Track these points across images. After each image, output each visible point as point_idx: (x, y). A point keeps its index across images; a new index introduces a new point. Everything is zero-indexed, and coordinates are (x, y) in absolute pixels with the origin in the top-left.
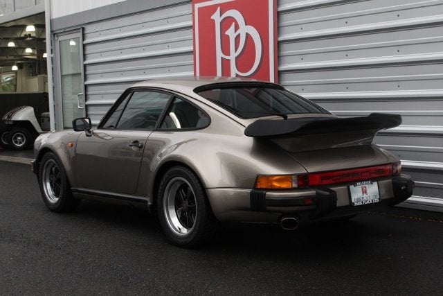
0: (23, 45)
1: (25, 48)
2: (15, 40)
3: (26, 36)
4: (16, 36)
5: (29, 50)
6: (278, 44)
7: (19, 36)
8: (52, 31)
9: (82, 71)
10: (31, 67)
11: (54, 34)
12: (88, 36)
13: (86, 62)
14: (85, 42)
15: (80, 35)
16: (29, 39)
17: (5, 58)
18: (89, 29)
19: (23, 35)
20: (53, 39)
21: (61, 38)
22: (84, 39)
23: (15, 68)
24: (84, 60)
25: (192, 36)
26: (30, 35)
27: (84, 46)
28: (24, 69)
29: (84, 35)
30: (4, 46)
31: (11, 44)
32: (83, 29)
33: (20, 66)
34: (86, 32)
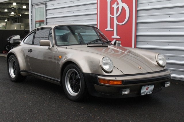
0: (11, 11)
1: (11, 12)
2: (8, 9)
3: (12, 8)
4: (8, 7)
5: (13, 13)
6: (137, 11)
7: (10, 7)
8: (31, 4)
9: (45, 20)
10: (13, 20)
11: (32, 5)
12: (48, 6)
13: (47, 17)
14: (46, 9)
15: (44, 6)
16: (13, 9)
17: (2, 16)
18: (48, 3)
19: (11, 7)
20: (32, 7)
21: (35, 7)
22: (46, 7)
23: (6, 20)
24: (46, 16)
25: (96, 7)
26: (14, 7)
27: (46, 10)
28: (10, 21)
29: (46, 6)
30: (3, 11)
31: (6, 11)
32: (46, 3)
33: (8, 20)
34: (47, 5)
